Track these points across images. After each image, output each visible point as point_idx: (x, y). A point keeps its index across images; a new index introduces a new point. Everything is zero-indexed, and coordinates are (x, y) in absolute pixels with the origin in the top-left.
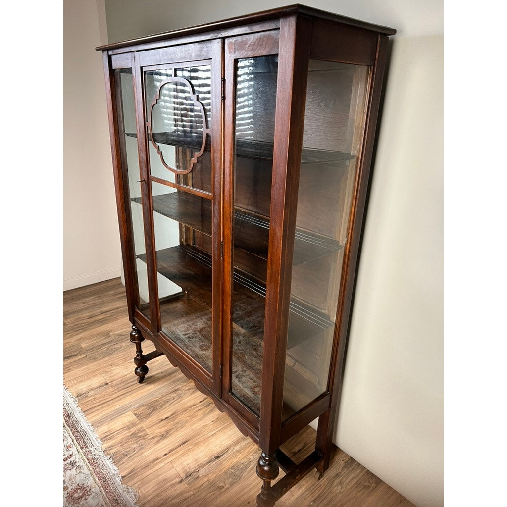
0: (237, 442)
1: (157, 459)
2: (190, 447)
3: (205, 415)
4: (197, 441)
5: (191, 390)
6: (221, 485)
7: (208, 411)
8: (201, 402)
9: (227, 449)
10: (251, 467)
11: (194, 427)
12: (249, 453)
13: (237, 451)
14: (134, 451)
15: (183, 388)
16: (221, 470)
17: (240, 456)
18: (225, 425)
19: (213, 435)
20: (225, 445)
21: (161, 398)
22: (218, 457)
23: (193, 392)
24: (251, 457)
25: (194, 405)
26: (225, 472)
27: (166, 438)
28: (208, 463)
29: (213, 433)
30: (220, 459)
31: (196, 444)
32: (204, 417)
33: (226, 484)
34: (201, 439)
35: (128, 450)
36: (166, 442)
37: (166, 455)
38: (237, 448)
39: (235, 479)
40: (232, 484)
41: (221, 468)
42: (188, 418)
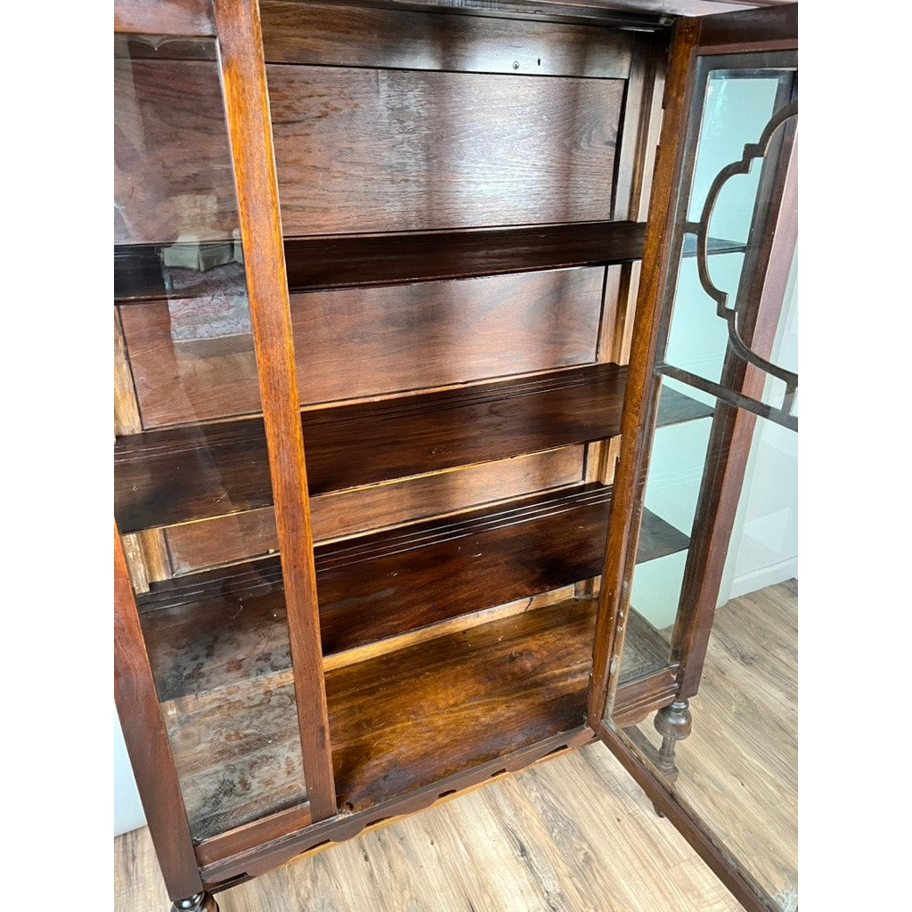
0: (497, 810)
2: (488, 900)
3: (410, 855)
4: (476, 885)
5: (321, 873)
6: (581, 857)
7: (400, 847)
8: (366, 858)
9: (510, 832)
10: (552, 799)
11: (435, 884)
12: (522, 795)
13: (516, 815)
15: (302, 891)
16: (552, 850)
17: (527, 811)
18: (448, 821)
19: (467, 850)
20: (495, 829)
22: (523, 851)
23: (330, 872)
24: (533, 796)
25: (372, 875)
26: (558, 844)
28: (531, 867)
29: (461, 847)
30: (525, 844)
31: (483, 887)
32: (415, 860)
33: (582, 849)
34: (472, 875)
38: (509, 813)
39: (573, 831)
40: (583, 838)
41: (547, 849)
42: (407, 894)
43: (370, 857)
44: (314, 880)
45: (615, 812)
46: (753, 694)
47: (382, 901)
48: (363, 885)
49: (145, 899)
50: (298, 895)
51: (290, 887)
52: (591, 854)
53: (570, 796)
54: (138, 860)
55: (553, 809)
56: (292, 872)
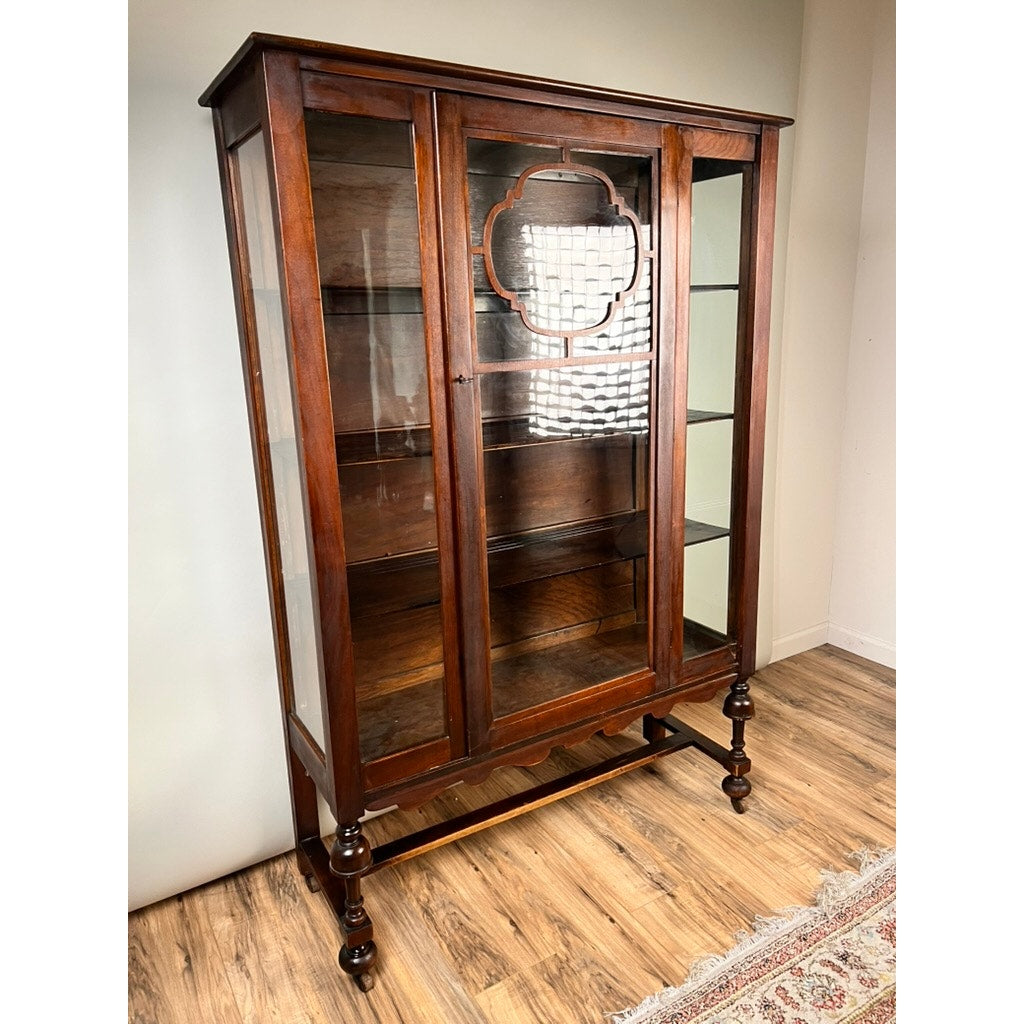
0: (591, 825)
1: (623, 933)
2: (596, 885)
3: (515, 861)
4: (583, 876)
5: (435, 883)
6: (675, 847)
7: (506, 858)
8: (477, 869)
9: (607, 839)
10: (640, 812)
11: (545, 879)
12: (612, 812)
13: (609, 826)
14: (600, 974)
15: (422, 898)
16: (648, 846)
17: (619, 822)
18: (547, 836)
19: (571, 855)
20: (592, 837)
21: (445, 939)
22: (621, 849)
23: (444, 881)
24: (622, 811)
25: (484, 880)
26: (652, 841)
27: (568, 922)
28: (631, 859)
29: (564, 853)
30: (622, 844)
31: (590, 876)
32: (522, 865)
33: (674, 842)
34: (579, 870)
35: (595, 986)
36: (578, 922)
37: (612, 920)
38: (602, 826)
39: (664, 831)
40: (673, 834)
41: (643, 845)
42: (521, 889)
43: (480, 868)
44: (431, 888)
45: (699, 815)
46: (805, 726)
47: (499, 896)
48: (479, 887)
49: (269, 921)
50: (418, 900)
51: (409, 895)
52: (683, 844)
53: (655, 808)
54: (255, 894)
55: (642, 818)
56: (408, 886)
